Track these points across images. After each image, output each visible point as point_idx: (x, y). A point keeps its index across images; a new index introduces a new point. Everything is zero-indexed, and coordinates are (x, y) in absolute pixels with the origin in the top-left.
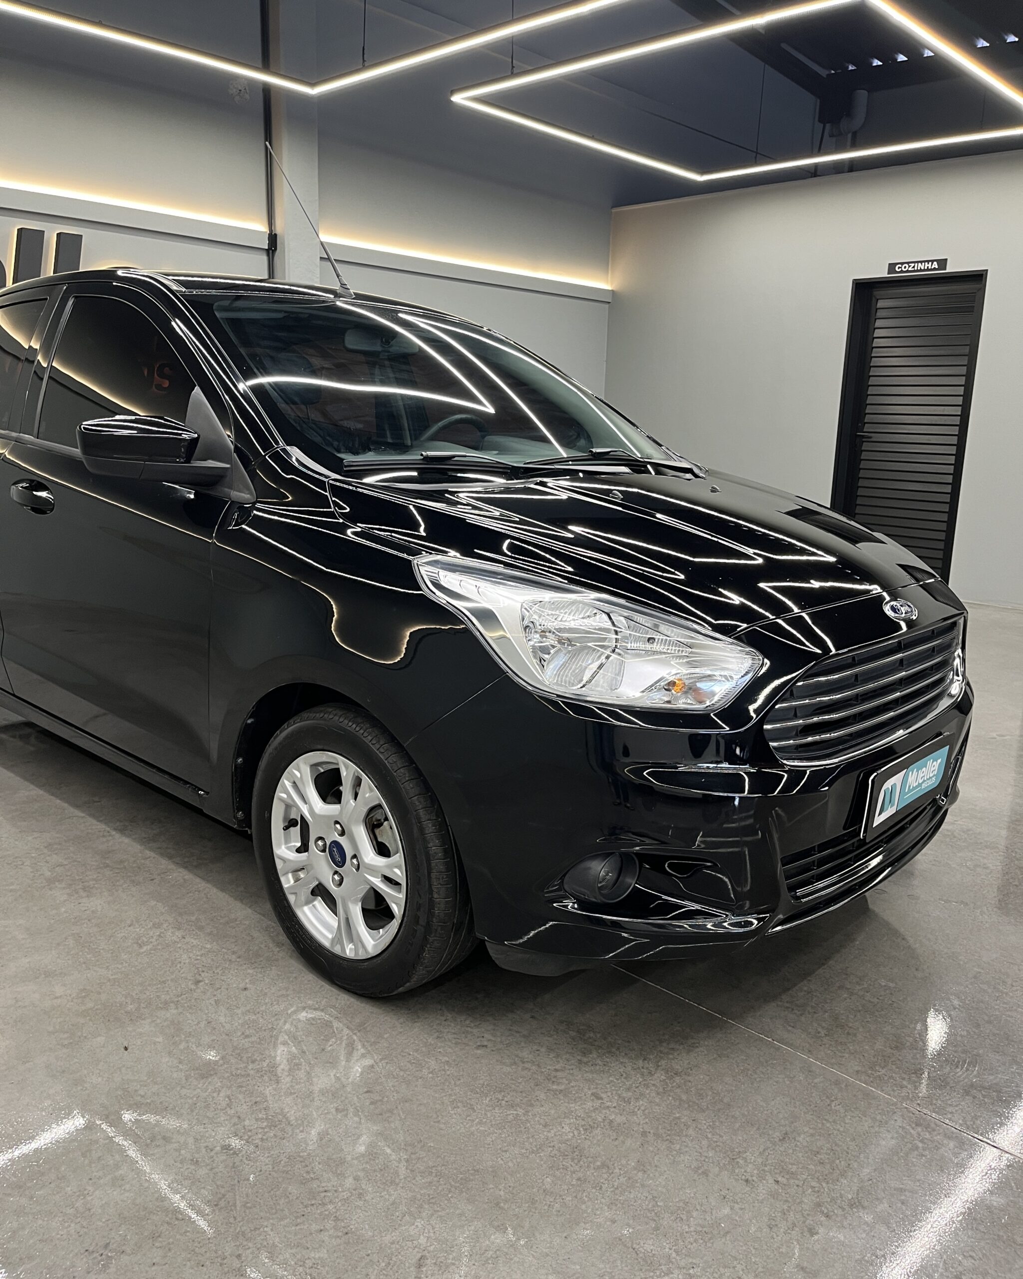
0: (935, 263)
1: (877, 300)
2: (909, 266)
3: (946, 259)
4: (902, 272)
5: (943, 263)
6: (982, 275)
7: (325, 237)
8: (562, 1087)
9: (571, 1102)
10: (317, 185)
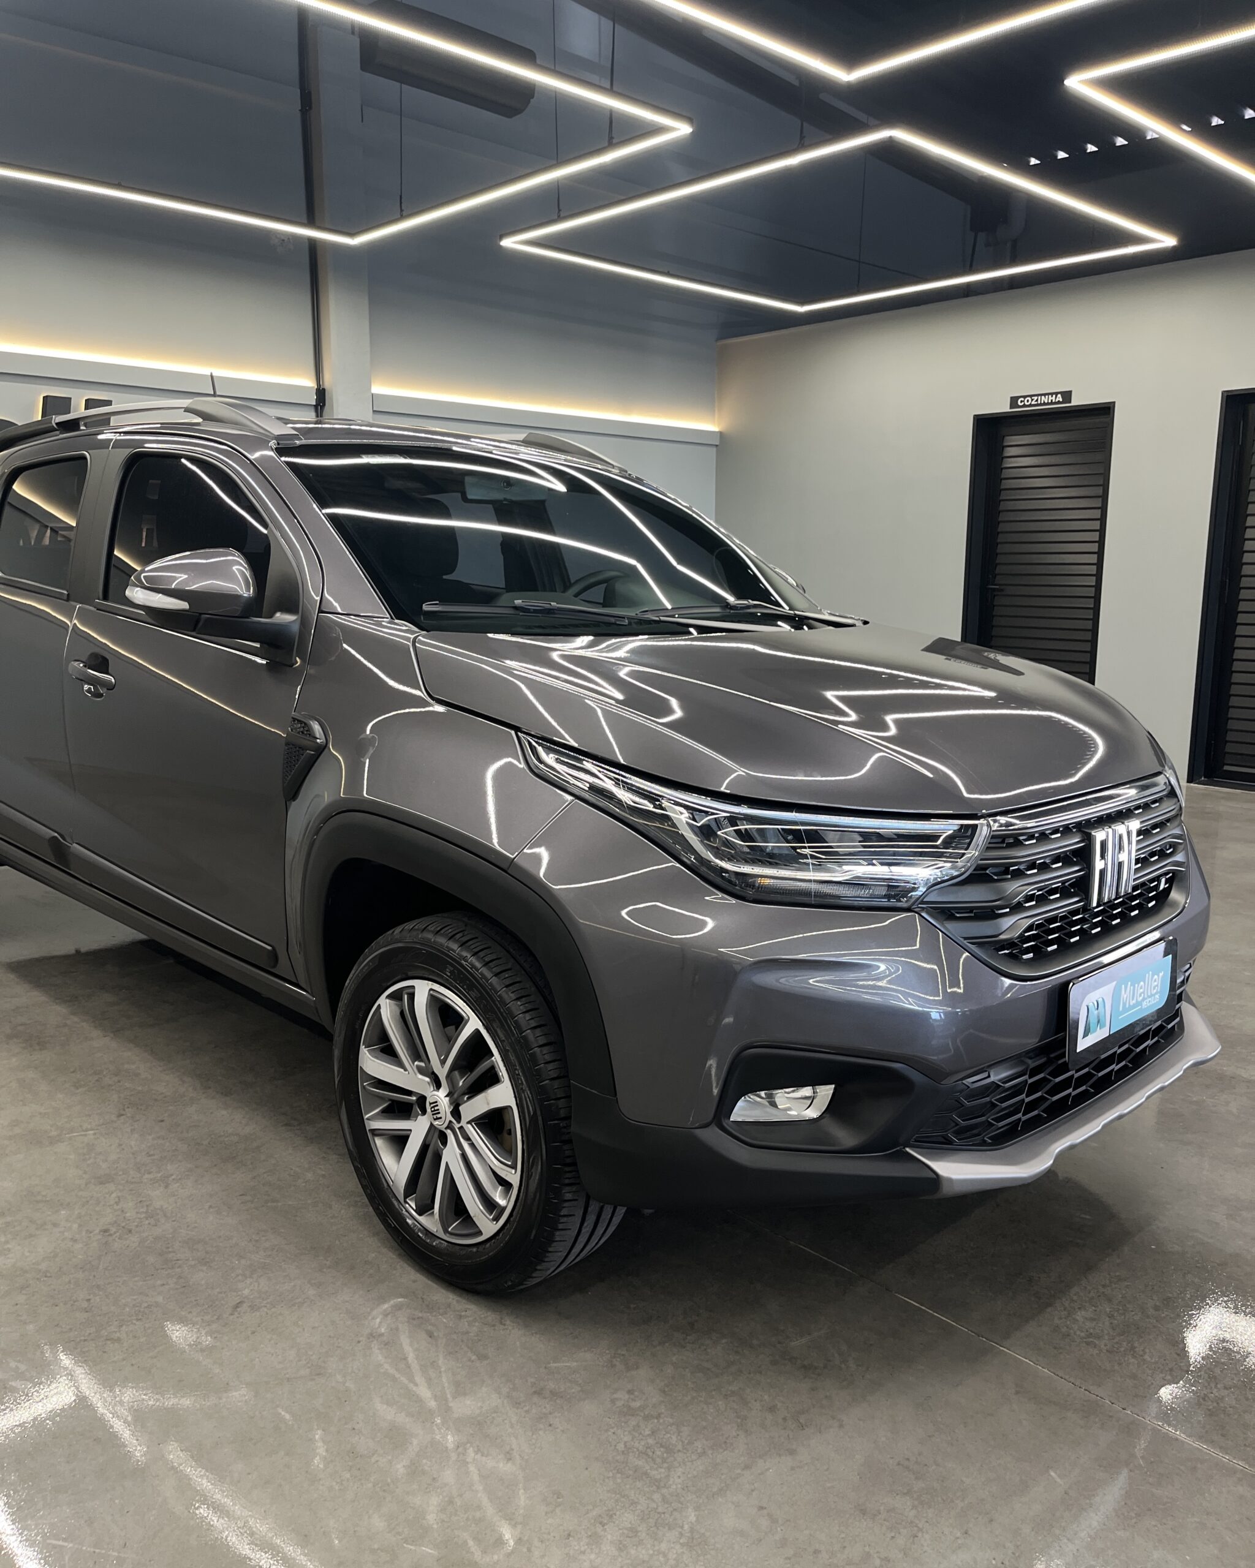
0: (1059, 396)
1: (1004, 437)
2: (1032, 400)
3: (1070, 392)
4: (1024, 406)
5: (1067, 396)
6: (1109, 408)
7: (377, 389)
10: (368, 337)
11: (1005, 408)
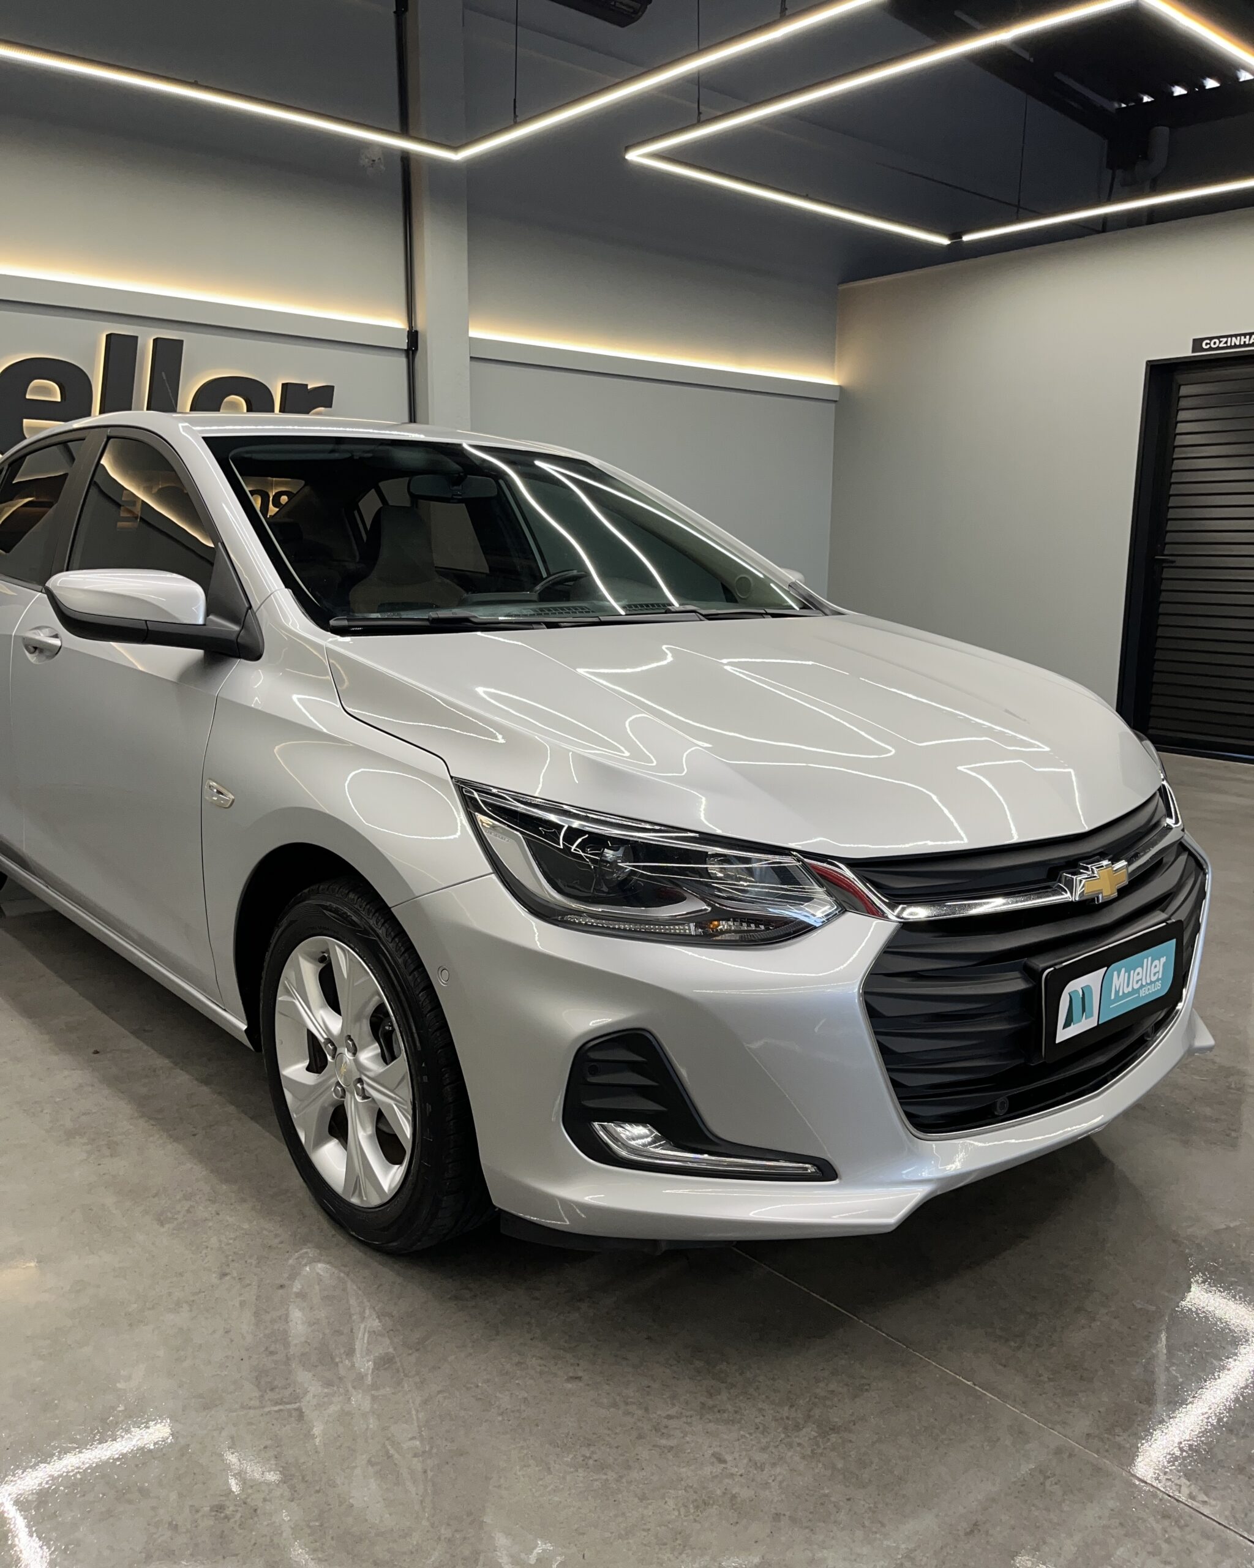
1: (1180, 386)
2: (1220, 342)
4: (1211, 349)
7: (475, 333)
8: (672, 1442)
9: (682, 1465)
10: (466, 270)
11: (1185, 351)
